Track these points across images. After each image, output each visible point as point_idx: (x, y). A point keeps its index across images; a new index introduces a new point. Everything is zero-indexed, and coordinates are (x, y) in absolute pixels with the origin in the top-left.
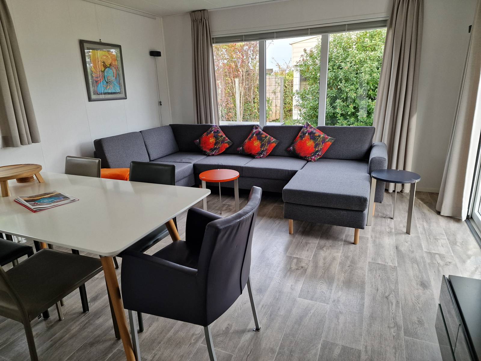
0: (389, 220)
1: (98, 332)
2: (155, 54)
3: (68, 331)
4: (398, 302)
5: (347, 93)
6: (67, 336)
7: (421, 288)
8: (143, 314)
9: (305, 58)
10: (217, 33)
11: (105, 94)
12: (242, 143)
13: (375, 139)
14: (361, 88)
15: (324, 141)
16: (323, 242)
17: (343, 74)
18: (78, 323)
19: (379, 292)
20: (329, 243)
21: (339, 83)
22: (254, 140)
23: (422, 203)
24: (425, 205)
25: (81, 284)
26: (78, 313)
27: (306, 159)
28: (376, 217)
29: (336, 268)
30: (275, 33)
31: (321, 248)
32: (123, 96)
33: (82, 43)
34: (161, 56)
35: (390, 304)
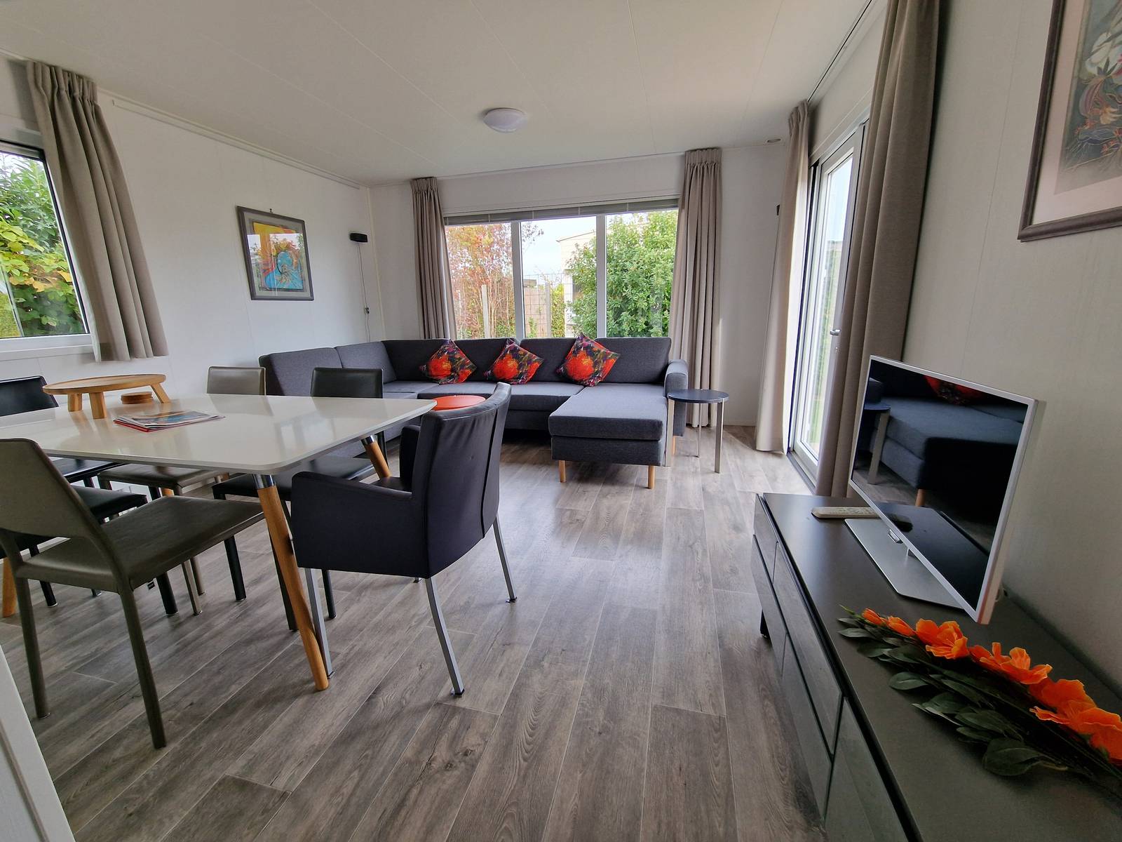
0: (694, 458)
1: (261, 625)
2: (358, 238)
3: (209, 627)
4: (705, 550)
5: (635, 302)
6: (206, 635)
7: (734, 532)
8: (332, 573)
9: (578, 256)
10: (450, 210)
11: (279, 289)
12: (490, 364)
13: (672, 355)
14: (653, 296)
15: (605, 357)
16: (607, 489)
17: (629, 278)
18: (226, 616)
19: (680, 540)
20: (615, 489)
21: (624, 290)
22: (507, 360)
23: (733, 437)
24: (738, 441)
25: (227, 537)
26: (226, 602)
27: (581, 382)
28: (677, 455)
29: (624, 519)
30: (533, 213)
31: (605, 496)
32: (307, 294)
33: (240, 211)
34: (367, 241)
35: (695, 554)
